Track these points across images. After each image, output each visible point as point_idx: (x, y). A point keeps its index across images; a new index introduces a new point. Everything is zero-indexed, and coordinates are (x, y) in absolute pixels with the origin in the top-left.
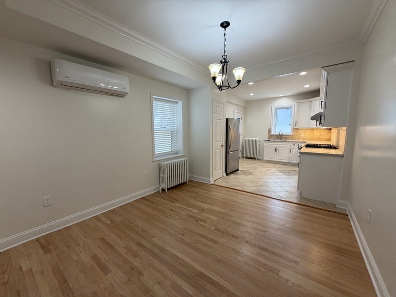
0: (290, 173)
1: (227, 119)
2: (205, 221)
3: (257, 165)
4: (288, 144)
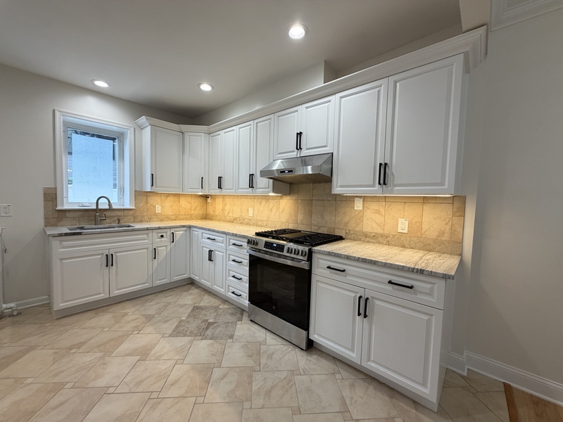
4: (145, 236)
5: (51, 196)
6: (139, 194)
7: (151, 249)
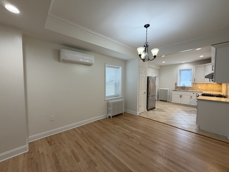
0: (191, 112)
1: (148, 77)
2: (133, 138)
3: (168, 105)
4: (189, 93)
5: (176, 84)
6: (194, 84)
7: (190, 96)
